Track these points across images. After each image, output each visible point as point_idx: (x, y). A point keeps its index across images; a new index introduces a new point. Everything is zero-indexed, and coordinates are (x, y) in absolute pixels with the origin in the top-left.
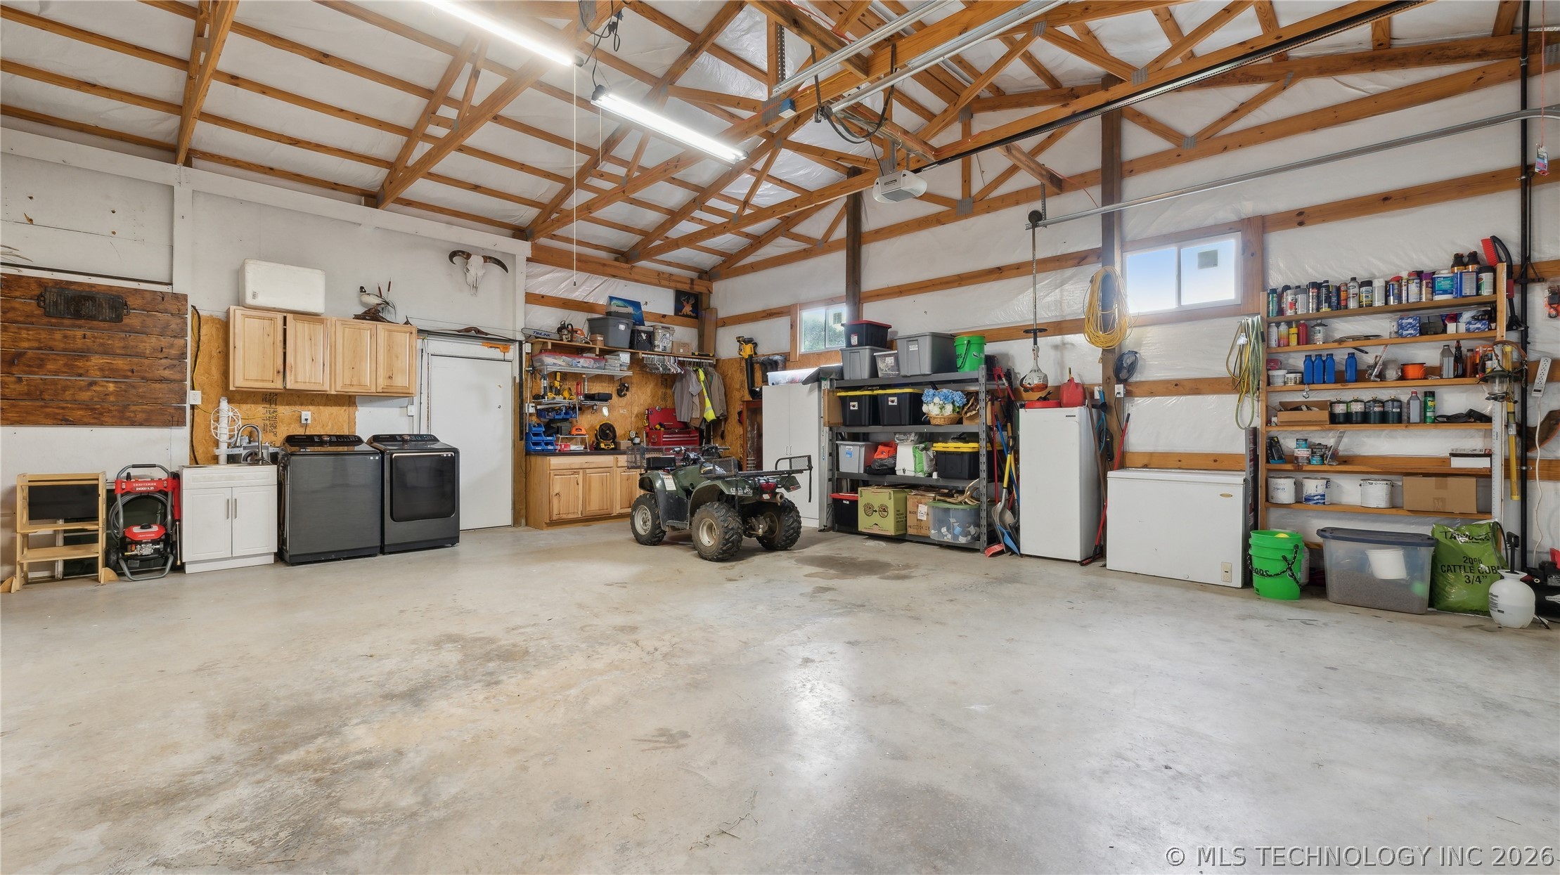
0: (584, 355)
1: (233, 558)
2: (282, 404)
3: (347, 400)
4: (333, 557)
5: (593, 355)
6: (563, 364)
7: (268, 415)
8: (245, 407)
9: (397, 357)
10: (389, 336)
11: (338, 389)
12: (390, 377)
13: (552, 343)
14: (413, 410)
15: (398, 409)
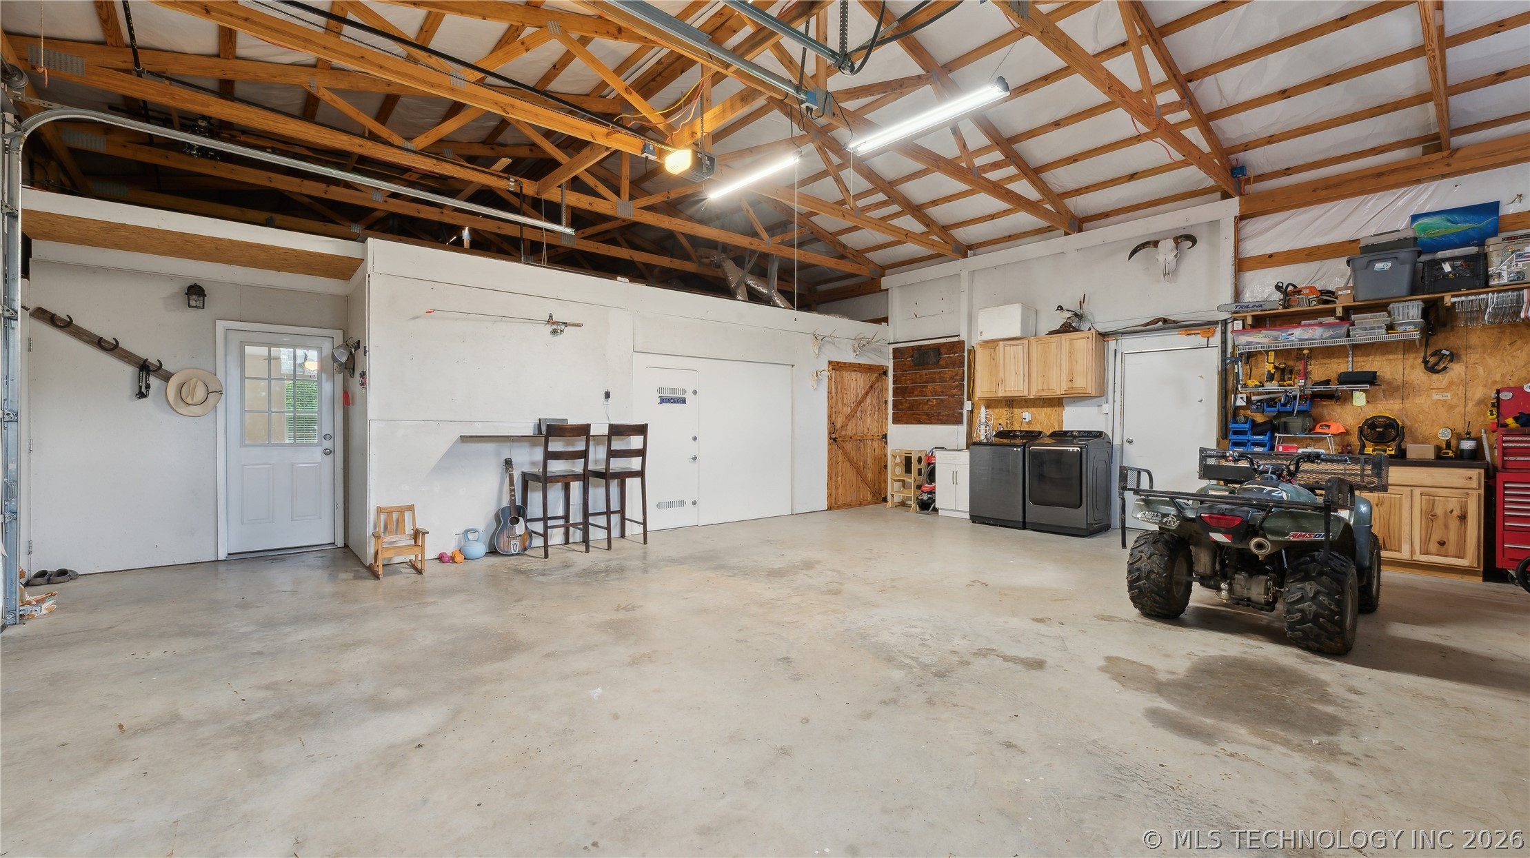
0: (1303, 323)
1: (956, 511)
2: (1016, 408)
3: (1057, 402)
4: (992, 522)
5: (1331, 320)
6: (1266, 340)
7: (1008, 416)
8: (996, 410)
9: (1077, 362)
10: (1071, 344)
11: (1034, 394)
12: (1071, 381)
13: (1253, 316)
14: (1107, 408)
15: (1096, 408)
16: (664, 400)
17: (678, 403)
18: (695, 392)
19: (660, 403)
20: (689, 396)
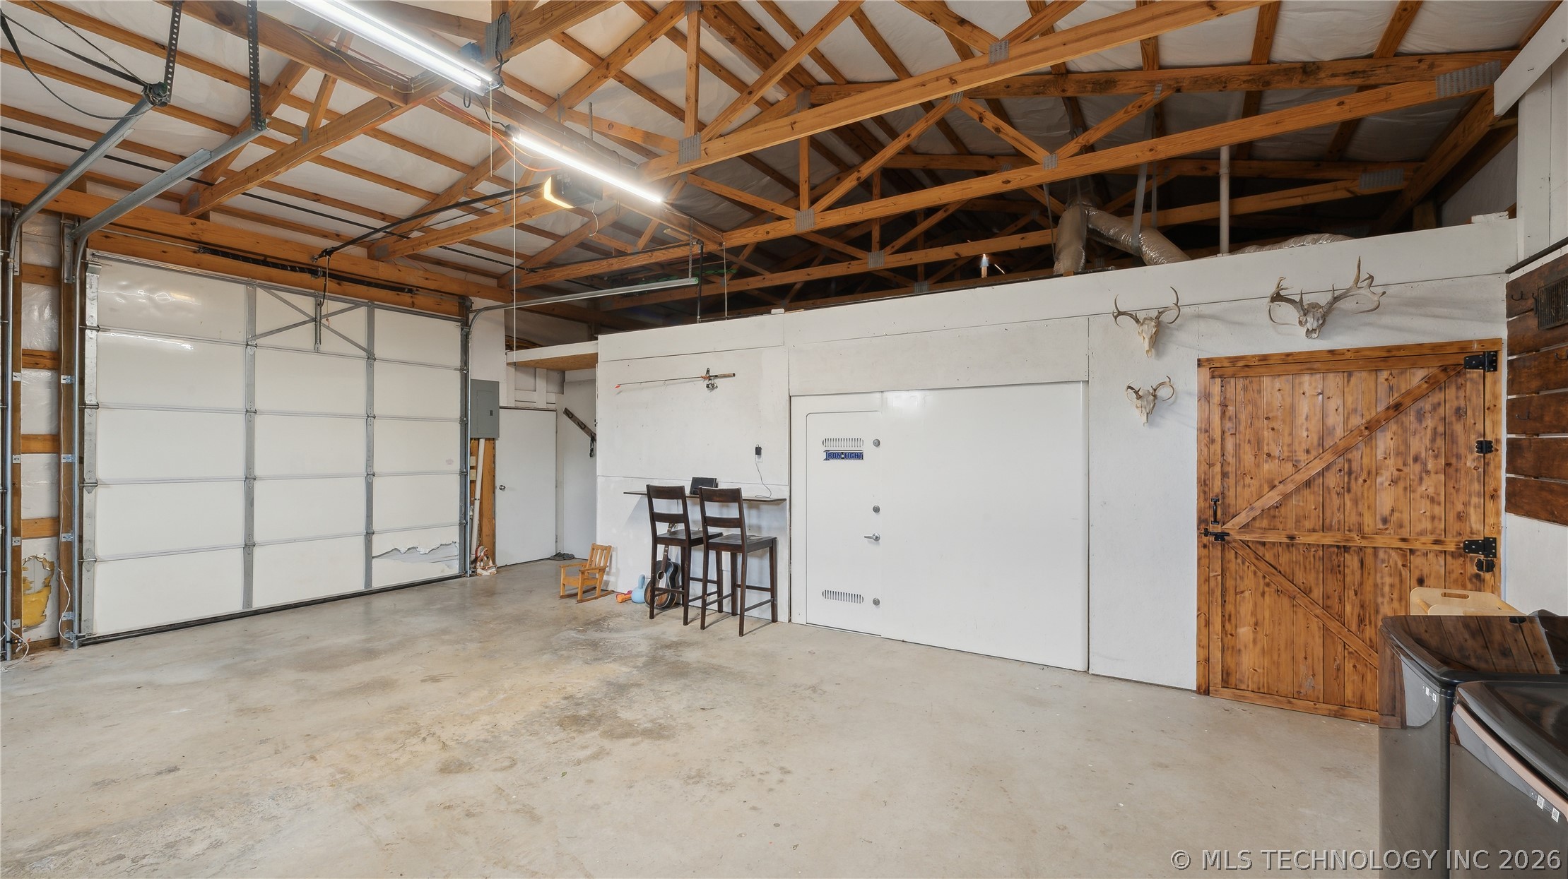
16: (831, 455)
17: (851, 458)
18: (877, 443)
19: (826, 459)
20: (867, 449)
